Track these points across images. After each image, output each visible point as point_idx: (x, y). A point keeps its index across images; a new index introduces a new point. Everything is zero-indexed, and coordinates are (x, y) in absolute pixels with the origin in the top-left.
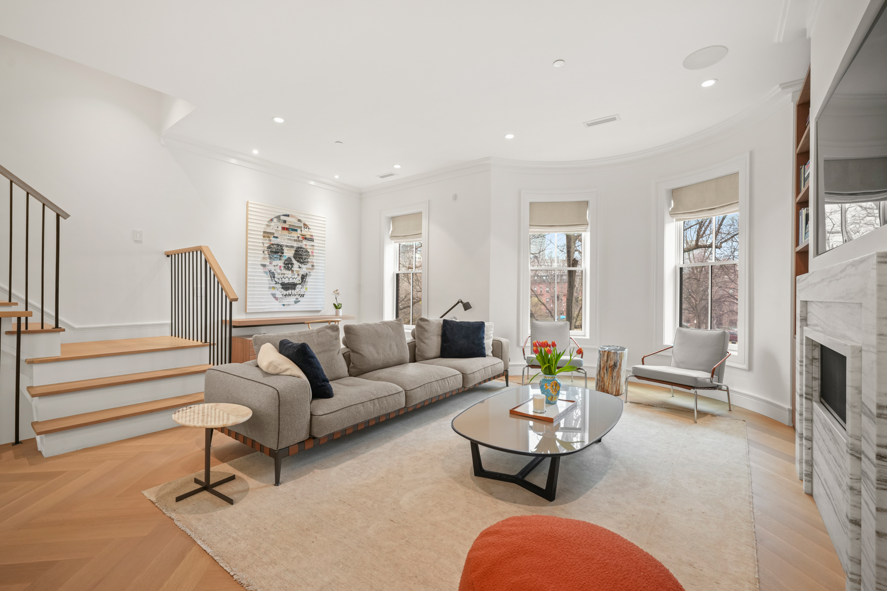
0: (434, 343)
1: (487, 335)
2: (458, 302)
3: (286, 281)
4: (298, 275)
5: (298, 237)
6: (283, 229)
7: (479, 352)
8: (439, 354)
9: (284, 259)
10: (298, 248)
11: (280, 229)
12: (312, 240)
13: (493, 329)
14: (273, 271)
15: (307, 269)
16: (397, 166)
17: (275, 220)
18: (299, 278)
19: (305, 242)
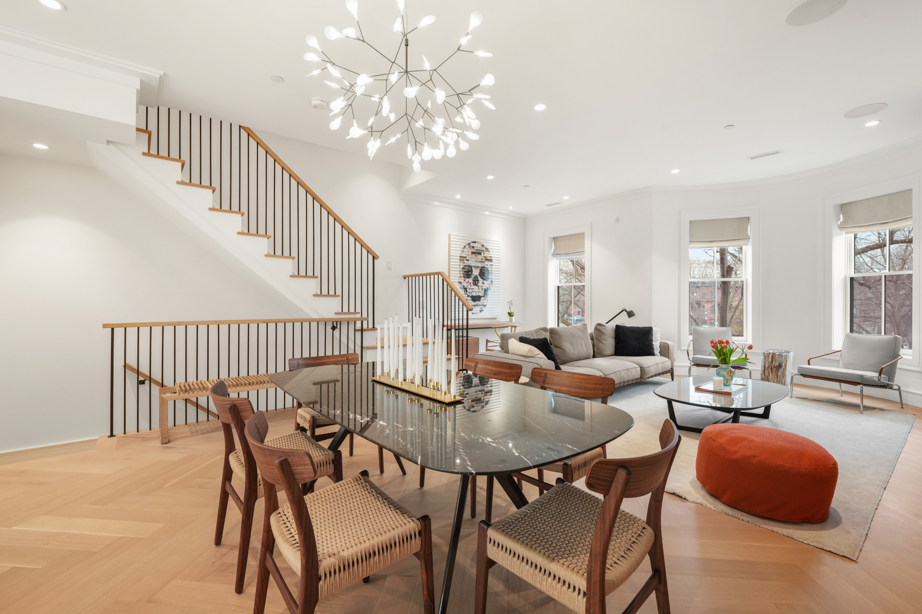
0: (609, 344)
1: (655, 338)
2: (623, 311)
3: (474, 294)
4: (482, 289)
5: (482, 259)
6: (472, 253)
7: (649, 352)
8: (613, 352)
9: (473, 276)
10: (482, 267)
11: (470, 253)
12: (491, 261)
13: (659, 333)
14: (466, 287)
15: (488, 284)
16: (566, 198)
17: (467, 247)
18: (483, 292)
19: (486, 263)
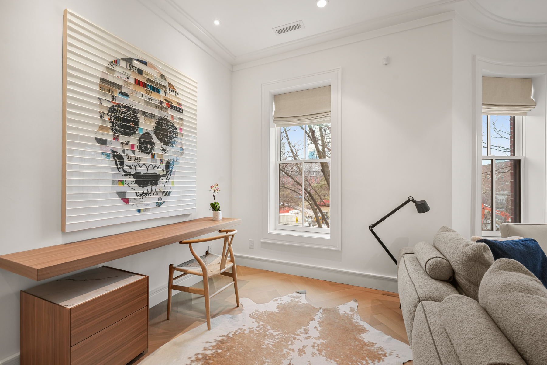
2: (409, 201)
3: (143, 171)
4: (162, 161)
5: (161, 102)
6: (138, 82)
9: (139, 133)
10: (161, 119)
11: (132, 81)
12: (180, 111)
14: (120, 152)
15: (174, 152)
17: (123, 64)
18: (163, 166)
19: (170, 112)
